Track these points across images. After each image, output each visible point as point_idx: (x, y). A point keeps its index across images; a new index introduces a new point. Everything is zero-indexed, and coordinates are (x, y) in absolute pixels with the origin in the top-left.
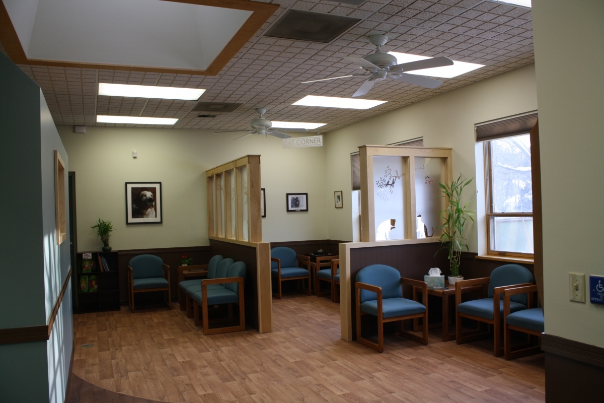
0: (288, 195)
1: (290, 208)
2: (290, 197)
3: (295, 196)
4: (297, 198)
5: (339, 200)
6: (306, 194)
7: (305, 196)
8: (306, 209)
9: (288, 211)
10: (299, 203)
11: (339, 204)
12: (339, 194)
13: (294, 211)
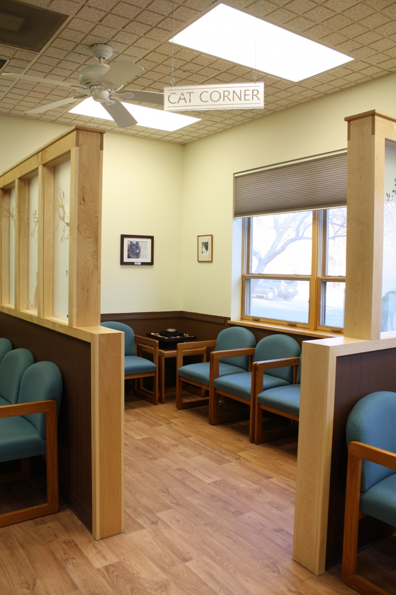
0: (123, 237)
1: (126, 260)
2: (126, 240)
3: (134, 240)
4: (137, 243)
5: (207, 249)
6: (152, 238)
7: (149, 241)
8: (150, 261)
9: (122, 263)
10: (139, 252)
11: (206, 255)
12: (208, 239)
13: (133, 264)
